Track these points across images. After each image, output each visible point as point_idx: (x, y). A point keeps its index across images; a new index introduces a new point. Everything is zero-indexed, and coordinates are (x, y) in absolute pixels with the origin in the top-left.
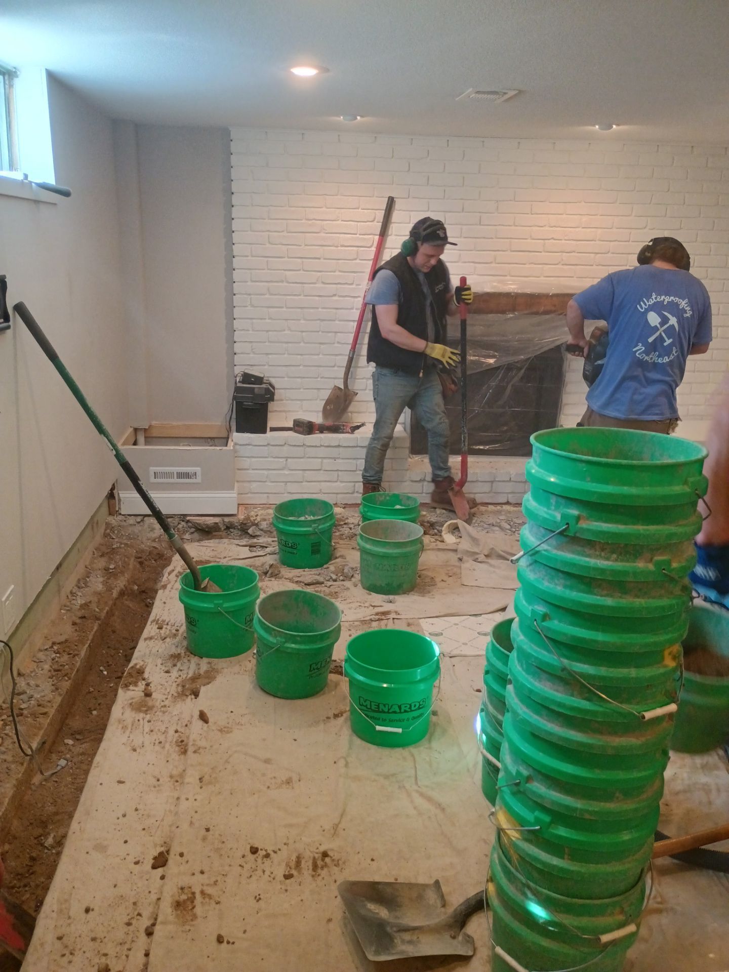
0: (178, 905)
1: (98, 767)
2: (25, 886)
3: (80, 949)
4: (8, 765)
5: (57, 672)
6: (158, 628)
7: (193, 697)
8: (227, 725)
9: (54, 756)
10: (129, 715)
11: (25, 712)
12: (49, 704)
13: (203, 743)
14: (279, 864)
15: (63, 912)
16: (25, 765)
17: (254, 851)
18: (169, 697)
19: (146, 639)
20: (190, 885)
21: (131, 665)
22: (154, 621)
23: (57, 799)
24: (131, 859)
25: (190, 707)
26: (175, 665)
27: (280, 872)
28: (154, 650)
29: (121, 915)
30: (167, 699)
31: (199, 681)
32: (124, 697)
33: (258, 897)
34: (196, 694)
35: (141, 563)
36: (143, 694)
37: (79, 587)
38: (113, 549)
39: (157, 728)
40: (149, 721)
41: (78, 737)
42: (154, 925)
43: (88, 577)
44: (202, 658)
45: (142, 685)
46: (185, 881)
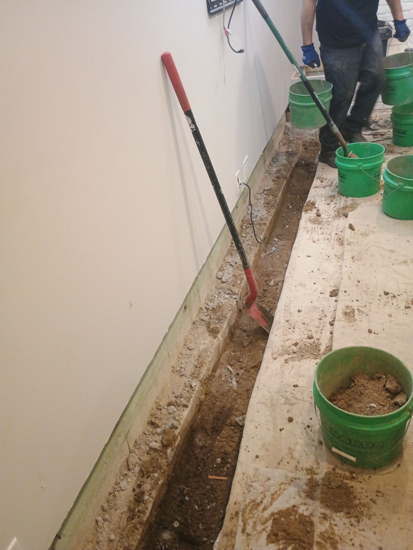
0: (346, 314)
1: (296, 249)
2: (262, 301)
3: (298, 327)
4: (250, 246)
5: (268, 204)
6: (321, 182)
7: (344, 217)
8: (366, 232)
9: (269, 246)
10: (310, 225)
11: (255, 223)
12: (266, 219)
13: (352, 240)
14: (402, 301)
15: (287, 310)
16: (258, 247)
17: (386, 294)
18: (331, 217)
19: (314, 188)
20: (351, 306)
21: (308, 200)
22: (318, 178)
23: (273, 265)
24: (318, 291)
25: (343, 223)
26: (332, 201)
27: (403, 305)
28: (320, 193)
29: (316, 315)
30: (329, 218)
31: (348, 209)
32: (306, 217)
33: (390, 315)
34: (346, 216)
35: (306, 149)
36: (316, 215)
37: (273, 162)
38: (290, 141)
39: (325, 232)
40: (321, 229)
41: (280, 237)
42: (333, 321)
43: (278, 156)
44: (348, 197)
45: (315, 211)
46: (349, 304)
